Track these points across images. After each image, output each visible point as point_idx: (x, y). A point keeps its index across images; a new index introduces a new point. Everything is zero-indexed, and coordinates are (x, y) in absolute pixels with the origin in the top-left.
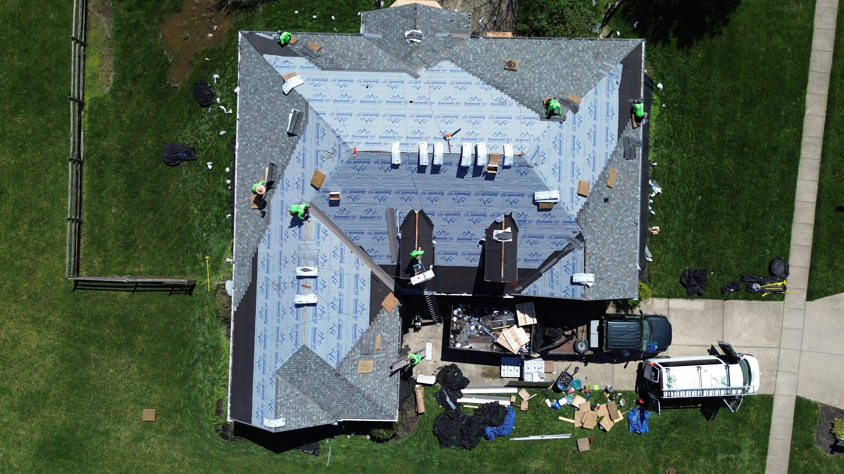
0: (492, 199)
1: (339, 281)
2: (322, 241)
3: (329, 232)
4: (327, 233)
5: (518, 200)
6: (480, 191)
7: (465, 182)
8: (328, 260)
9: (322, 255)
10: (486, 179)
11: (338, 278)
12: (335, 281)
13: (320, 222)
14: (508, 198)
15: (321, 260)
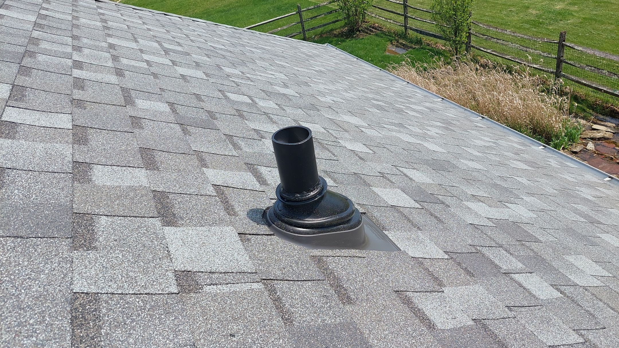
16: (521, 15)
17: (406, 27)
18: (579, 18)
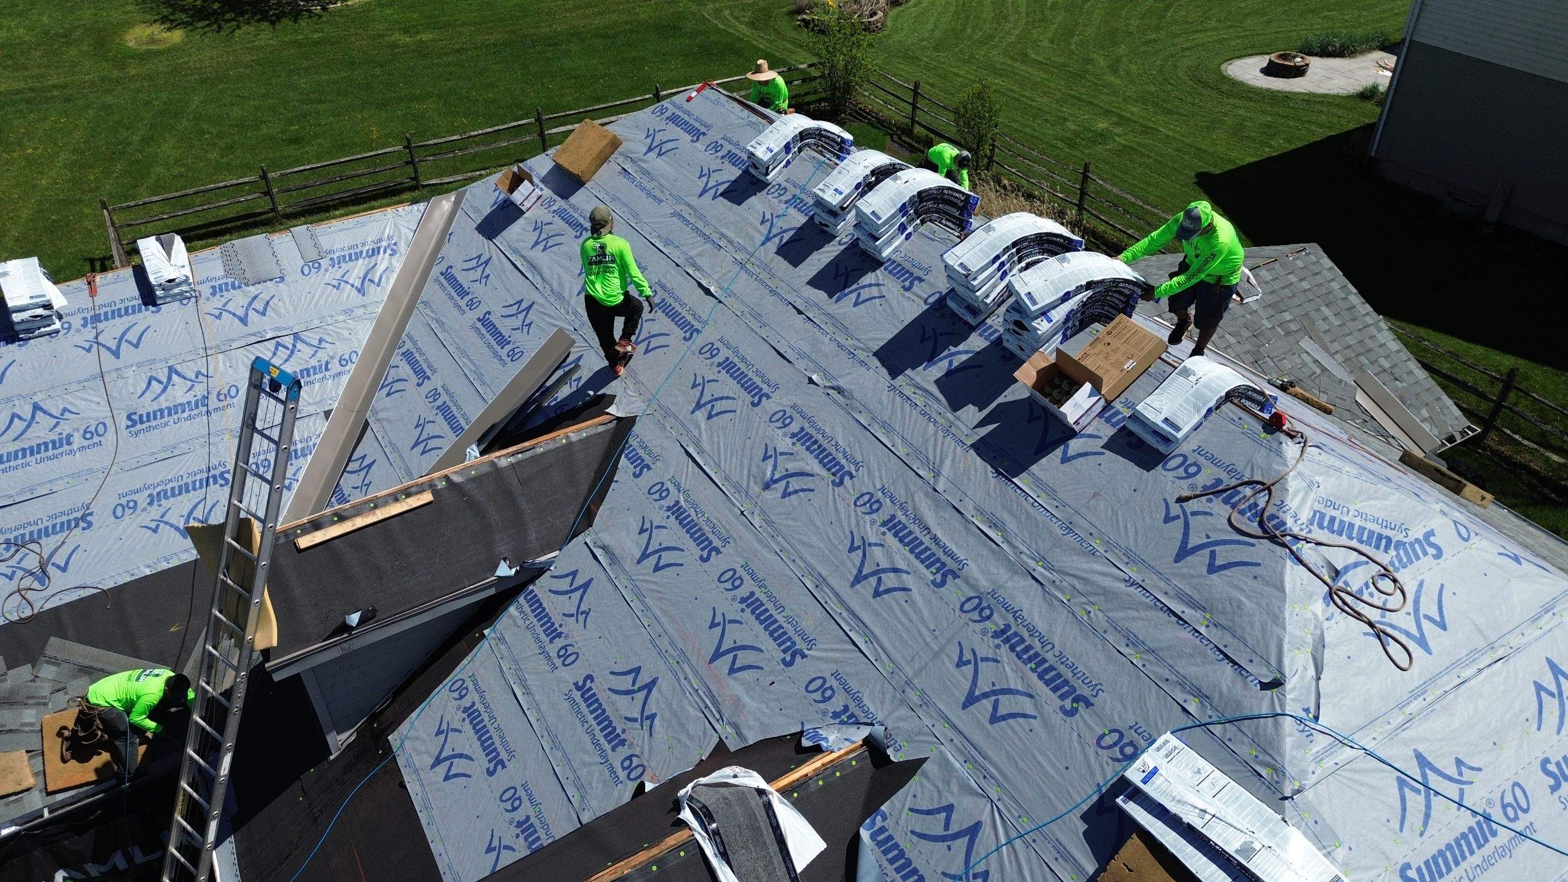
0: (908, 580)
1: (164, 403)
2: (328, 277)
3: (379, 296)
4: (371, 289)
5: (1026, 705)
6: (901, 494)
7: (886, 397)
8: (251, 329)
9: (265, 297)
10: (981, 447)
11: (179, 393)
12: (157, 387)
13: (403, 248)
14: (985, 647)
15: (238, 300)
16: (1058, 129)
17: (913, 121)
18: (1119, 144)
